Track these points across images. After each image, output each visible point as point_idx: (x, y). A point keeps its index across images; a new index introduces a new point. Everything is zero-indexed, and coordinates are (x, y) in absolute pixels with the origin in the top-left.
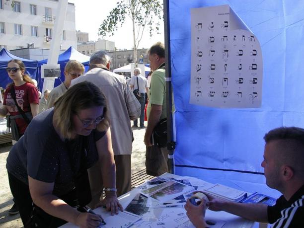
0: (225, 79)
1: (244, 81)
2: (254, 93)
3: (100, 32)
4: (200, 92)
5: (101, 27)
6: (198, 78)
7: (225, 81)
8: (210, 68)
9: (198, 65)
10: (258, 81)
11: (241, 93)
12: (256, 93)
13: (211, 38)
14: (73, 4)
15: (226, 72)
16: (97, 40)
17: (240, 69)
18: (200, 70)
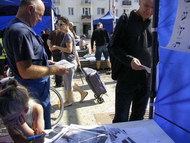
6: (181, 28)
9: (184, 13)
18: (185, 18)
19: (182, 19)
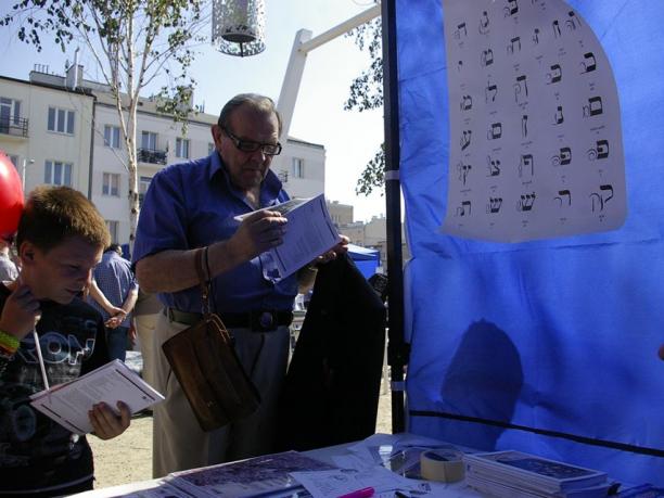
0: (525, 157)
1: (574, 156)
2: (603, 188)
3: (360, 187)
4: (469, 203)
5: (362, 177)
6: (465, 168)
7: (526, 163)
8: (490, 135)
9: (465, 133)
10: (612, 149)
11: (567, 192)
12: (609, 187)
13: (486, 53)
14: (322, 147)
15: (527, 139)
16: (369, 221)
17: (561, 121)
18: (468, 144)
19: (464, 148)
